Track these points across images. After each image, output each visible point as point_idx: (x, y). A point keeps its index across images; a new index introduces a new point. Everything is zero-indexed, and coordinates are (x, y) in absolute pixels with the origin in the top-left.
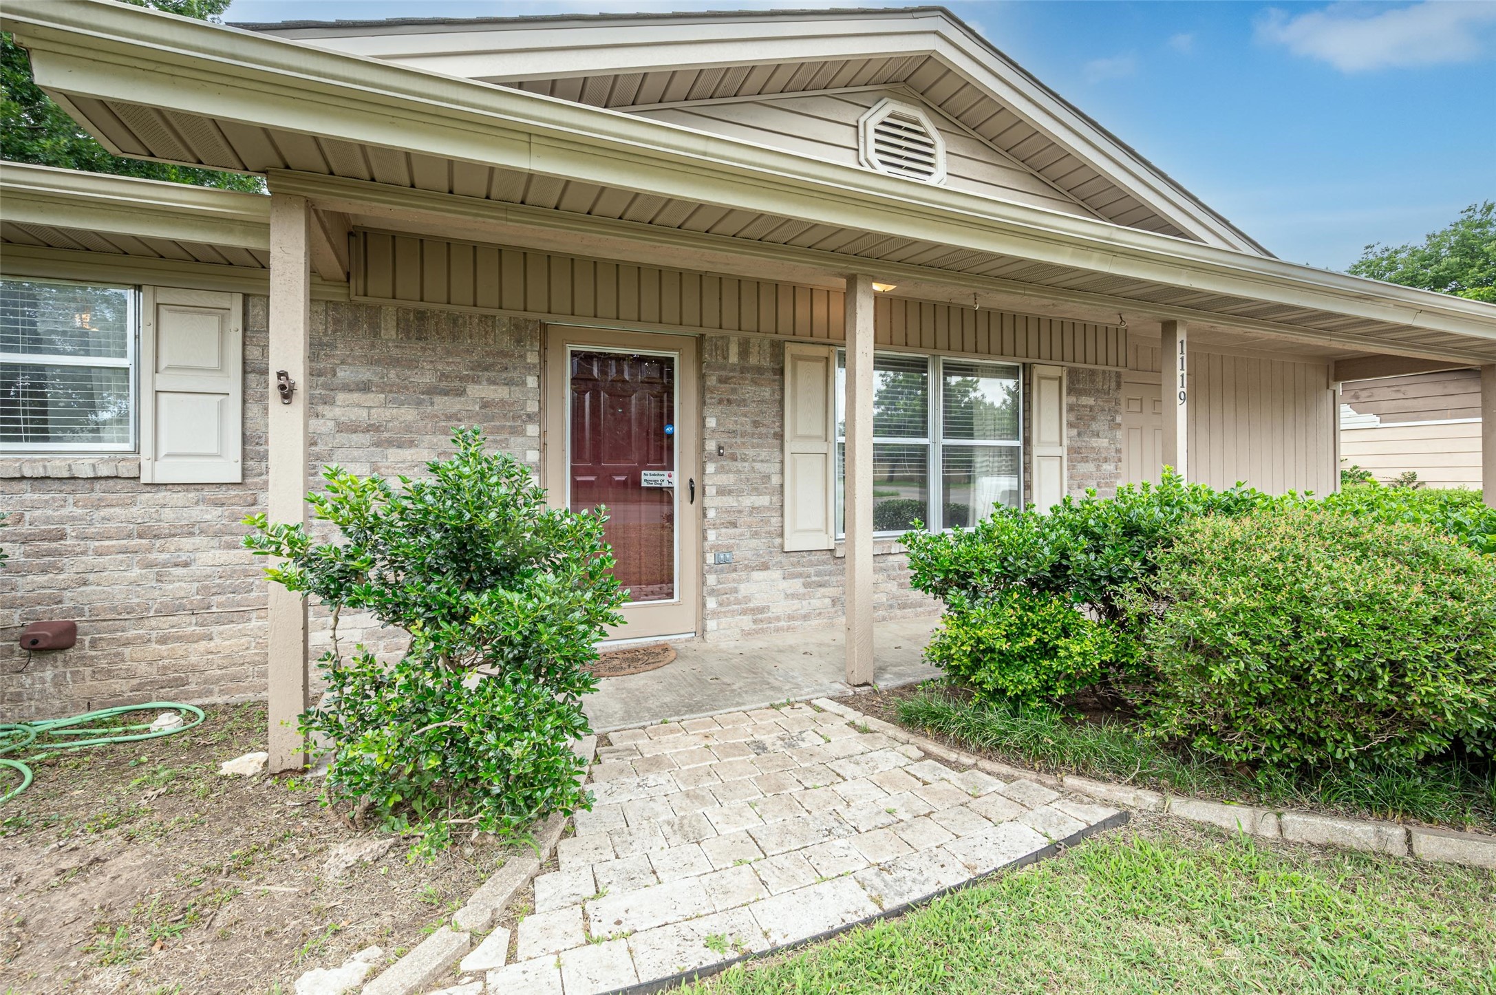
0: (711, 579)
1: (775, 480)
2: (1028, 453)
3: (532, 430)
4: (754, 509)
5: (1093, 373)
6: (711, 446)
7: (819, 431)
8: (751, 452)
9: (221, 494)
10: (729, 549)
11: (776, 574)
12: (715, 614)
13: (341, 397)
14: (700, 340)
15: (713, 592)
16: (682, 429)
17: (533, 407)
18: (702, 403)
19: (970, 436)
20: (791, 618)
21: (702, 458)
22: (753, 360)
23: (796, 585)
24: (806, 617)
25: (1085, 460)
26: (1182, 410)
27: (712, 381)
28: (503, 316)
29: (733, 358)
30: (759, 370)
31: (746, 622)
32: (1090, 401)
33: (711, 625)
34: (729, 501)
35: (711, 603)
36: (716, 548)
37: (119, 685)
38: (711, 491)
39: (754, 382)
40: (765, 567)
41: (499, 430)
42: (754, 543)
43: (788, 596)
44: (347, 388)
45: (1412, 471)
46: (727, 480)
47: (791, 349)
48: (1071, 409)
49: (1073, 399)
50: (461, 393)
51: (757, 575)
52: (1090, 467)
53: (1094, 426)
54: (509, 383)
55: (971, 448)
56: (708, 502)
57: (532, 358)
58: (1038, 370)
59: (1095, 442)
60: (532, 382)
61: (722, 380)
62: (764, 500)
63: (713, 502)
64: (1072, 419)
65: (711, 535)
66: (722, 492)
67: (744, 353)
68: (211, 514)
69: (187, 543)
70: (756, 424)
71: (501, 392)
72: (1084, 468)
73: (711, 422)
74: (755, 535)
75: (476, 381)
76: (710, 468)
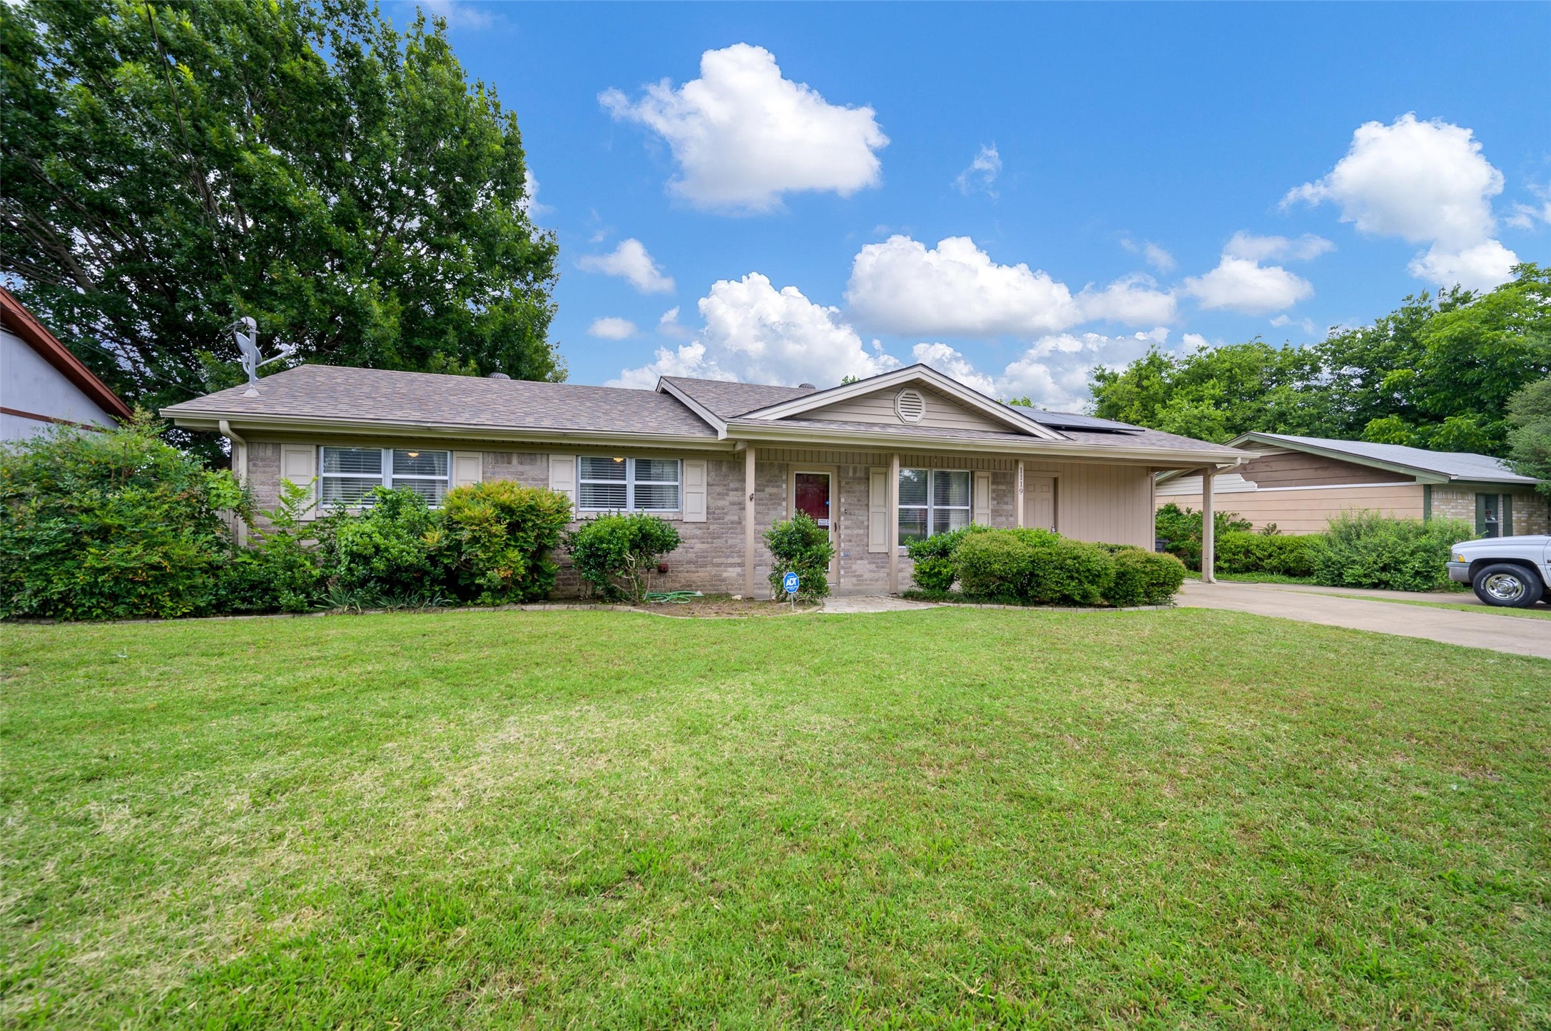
0: (842, 562)
1: (866, 523)
2: (972, 512)
3: (784, 504)
4: (858, 535)
5: (1005, 474)
6: (843, 509)
7: (882, 503)
8: (856, 512)
9: (701, 525)
10: (849, 551)
11: (865, 562)
12: (844, 576)
13: (731, 493)
14: (839, 467)
15: (842, 568)
16: (832, 503)
17: (784, 495)
18: (839, 492)
19: (948, 505)
20: (871, 580)
21: (839, 514)
22: (858, 475)
23: (873, 567)
24: (877, 580)
25: (1001, 515)
26: (1021, 497)
27: (843, 484)
28: (776, 462)
29: (851, 474)
30: (860, 479)
31: (854, 580)
32: (1003, 487)
33: (842, 580)
34: (849, 532)
35: (842, 572)
36: (844, 550)
37: (678, 585)
38: (842, 527)
39: (858, 483)
40: (862, 559)
41: (774, 504)
42: (858, 549)
43: (870, 571)
44: (732, 490)
45: (1273, 523)
46: (848, 523)
47: (872, 470)
48: (993, 491)
49: (995, 487)
50: (763, 491)
51: (859, 562)
52: (1003, 519)
53: (1005, 499)
54: (778, 487)
55: (949, 510)
56: (841, 532)
57: (784, 477)
58: (977, 474)
59: (1006, 507)
60: (784, 486)
61: (847, 483)
62: (861, 532)
63: (843, 532)
64: (994, 495)
65: (842, 545)
66: (847, 528)
67: (855, 471)
68: (698, 532)
69: (693, 541)
70: (859, 500)
71: (774, 490)
72: (1000, 519)
73: (843, 500)
74: (858, 545)
75: (767, 486)
76: (842, 518)
